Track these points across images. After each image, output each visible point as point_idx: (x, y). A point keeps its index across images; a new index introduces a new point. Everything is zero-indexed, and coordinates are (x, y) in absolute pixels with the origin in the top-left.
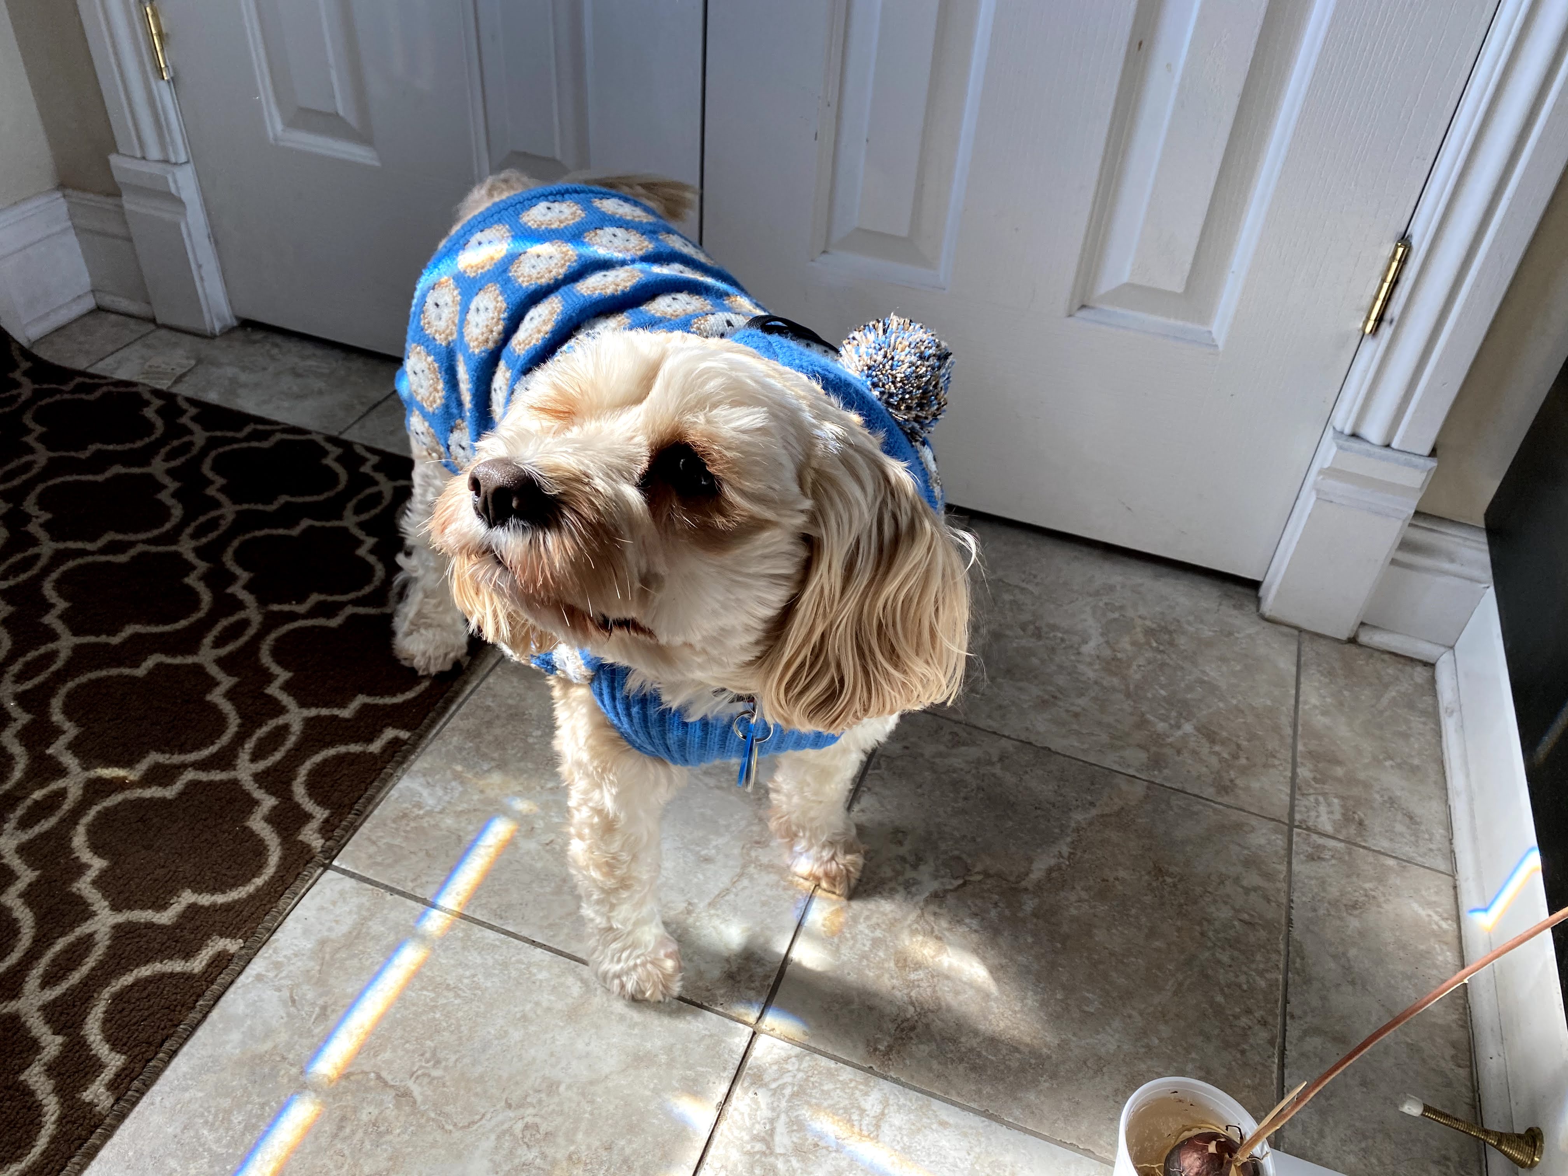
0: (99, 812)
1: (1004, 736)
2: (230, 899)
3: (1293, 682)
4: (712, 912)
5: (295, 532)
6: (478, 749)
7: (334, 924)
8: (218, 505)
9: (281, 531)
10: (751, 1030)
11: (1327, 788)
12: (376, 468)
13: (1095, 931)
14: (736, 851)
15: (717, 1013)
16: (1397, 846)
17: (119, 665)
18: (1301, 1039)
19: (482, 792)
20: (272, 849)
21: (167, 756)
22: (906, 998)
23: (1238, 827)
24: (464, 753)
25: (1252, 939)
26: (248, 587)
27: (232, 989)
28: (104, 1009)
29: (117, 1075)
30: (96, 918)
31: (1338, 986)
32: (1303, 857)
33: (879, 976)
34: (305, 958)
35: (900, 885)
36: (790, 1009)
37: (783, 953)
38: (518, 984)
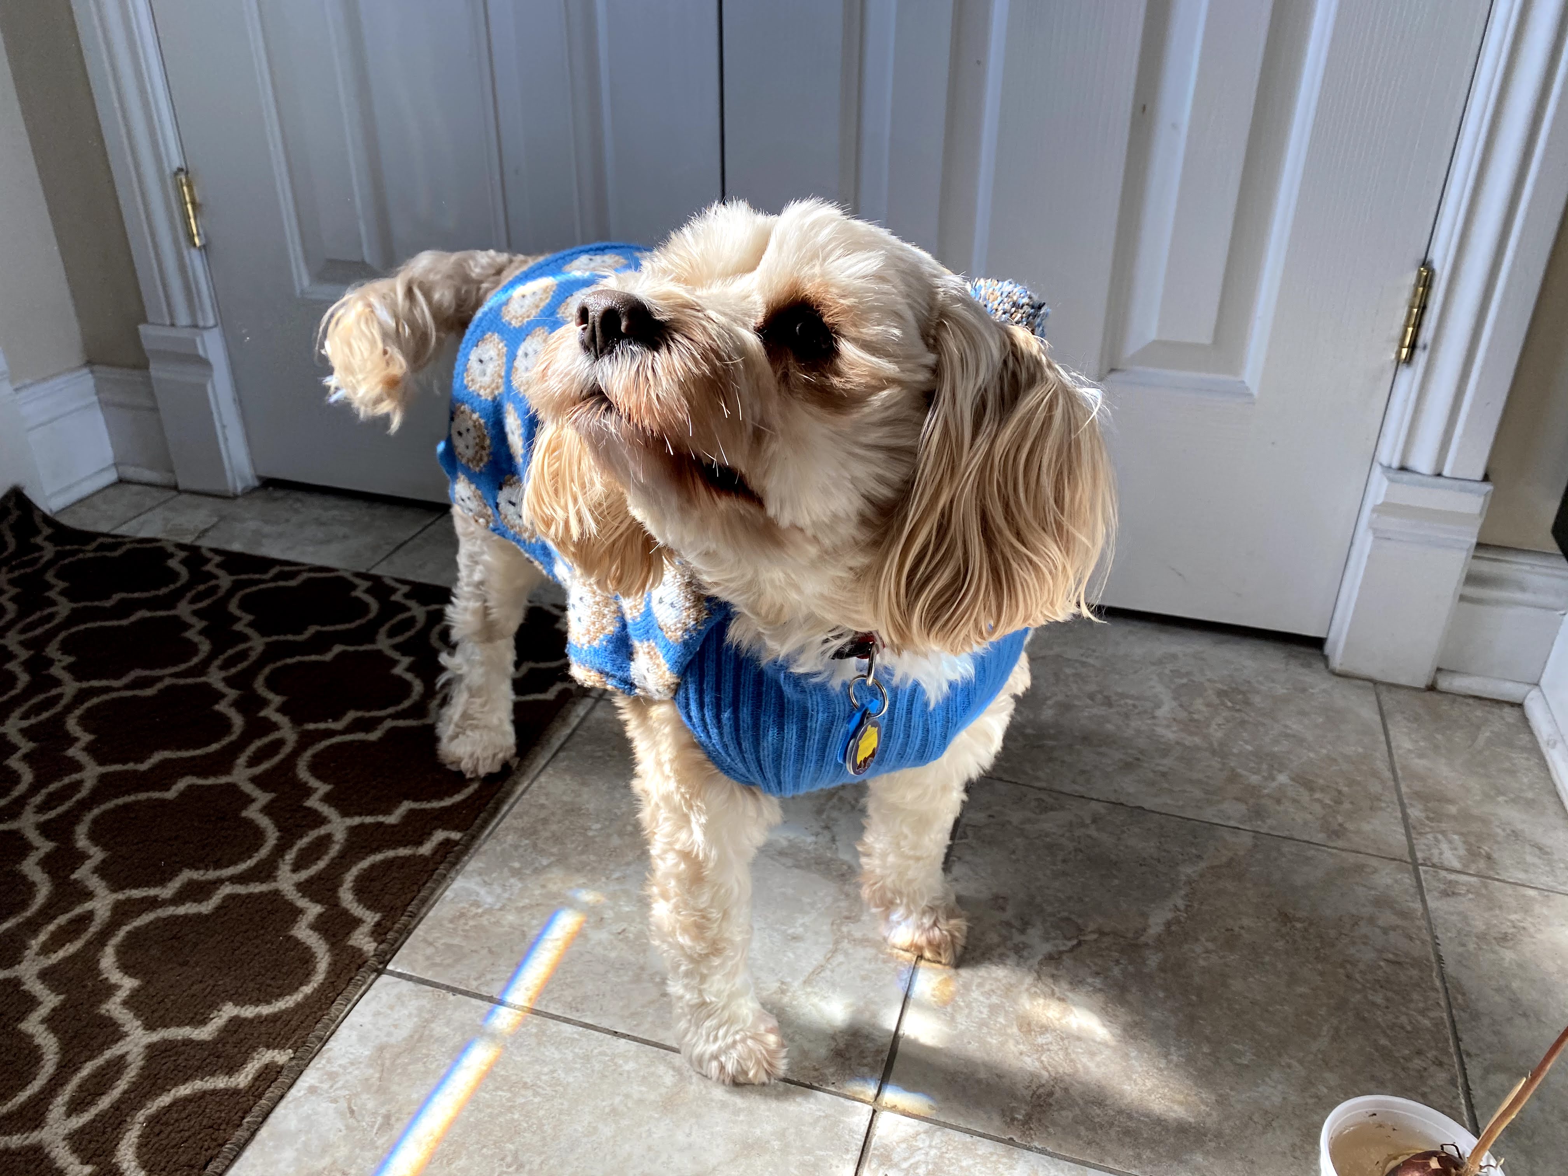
0: (129, 932)
1: (1093, 799)
2: (277, 1010)
3: (1380, 730)
4: (809, 990)
5: (328, 657)
6: (535, 846)
7: (392, 1029)
8: (245, 638)
9: (313, 658)
10: (871, 1108)
11: (1444, 826)
12: (407, 596)
13: (1231, 981)
14: (826, 928)
15: (830, 1092)
16: (1532, 876)
17: (147, 790)
18: (1484, 1077)
19: (543, 886)
20: (320, 956)
21: (202, 872)
22: (1037, 1064)
23: (1359, 869)
24: (521, 850)
25: (1403, 979)
26: (282, 710)
27: (283, 1104)
28: (138, 1134)
30: (128, 1039)
31: (1510, 1020)
32: (1436, 894)
33: (1003, 1044)
34: (362, 1066)
35: (1009, 949)
36: (909, 1085)
37: (893, 1028)
38: (603, 1077)
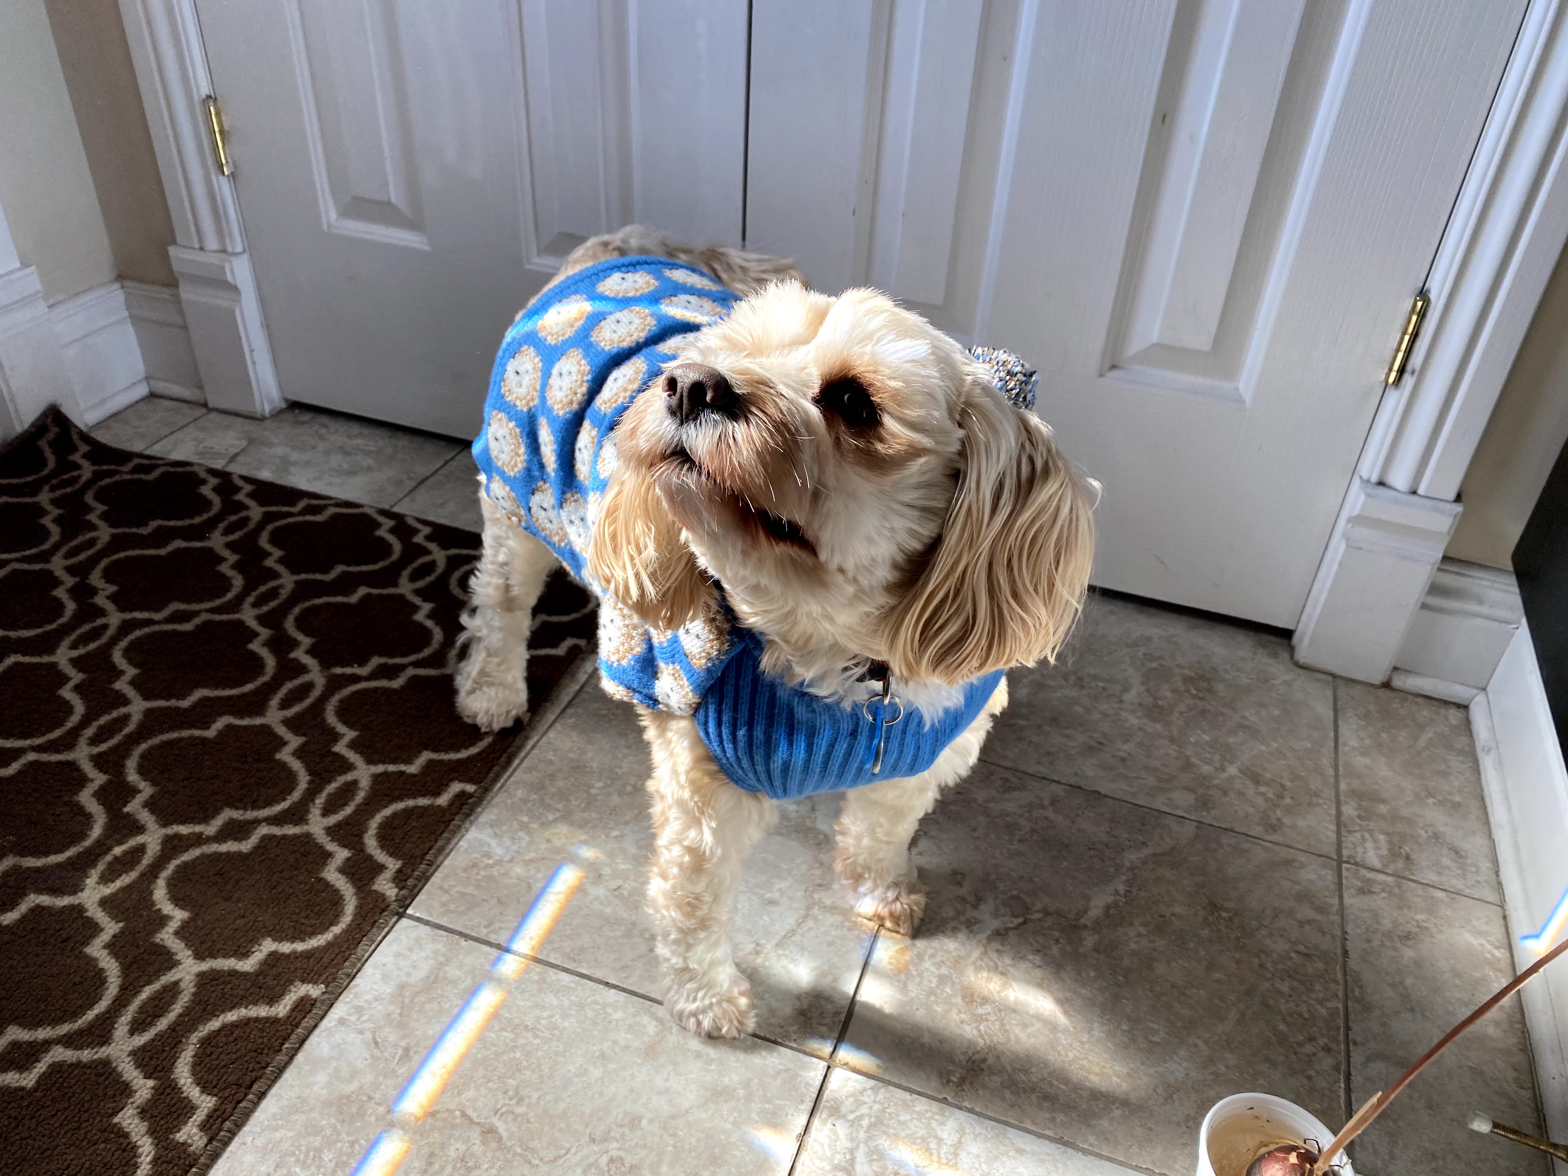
0: (178, 866)
1: (1054, 781)
2: (310, 947)
3: (1331, 725)
4: (780, 952)
5: (354, 599)
6: (542, 801)
7: (411, 970)
8: (276, 575)
9: (339, 599)
10: (826, 1064)
11: (1372, 824)
12: (428, 538)
13: (1156, 964)
14: (800, 894)
15: (792, 1048)
16: (1444, 878)
17: (190, 727)
18: (1365, 1064)
19: (548, 841)
20: (348, 898)
21: (241, 812)
22: (975, 1032)
23: (1288, 863)
24: (529, 805)
25: (1310, 970)
26: (311, 652)
27: (317, 1032)
28: (193, 1053)
29: (209, 1116)
30: (181, 967)
31: (1398, 1013)
32: (1353, 891)
33: (947, 1012)
34: (385, 1002)
35: (962, 923)
36: (861, 1045)
37: (852, 993)
38: (595, 1023)
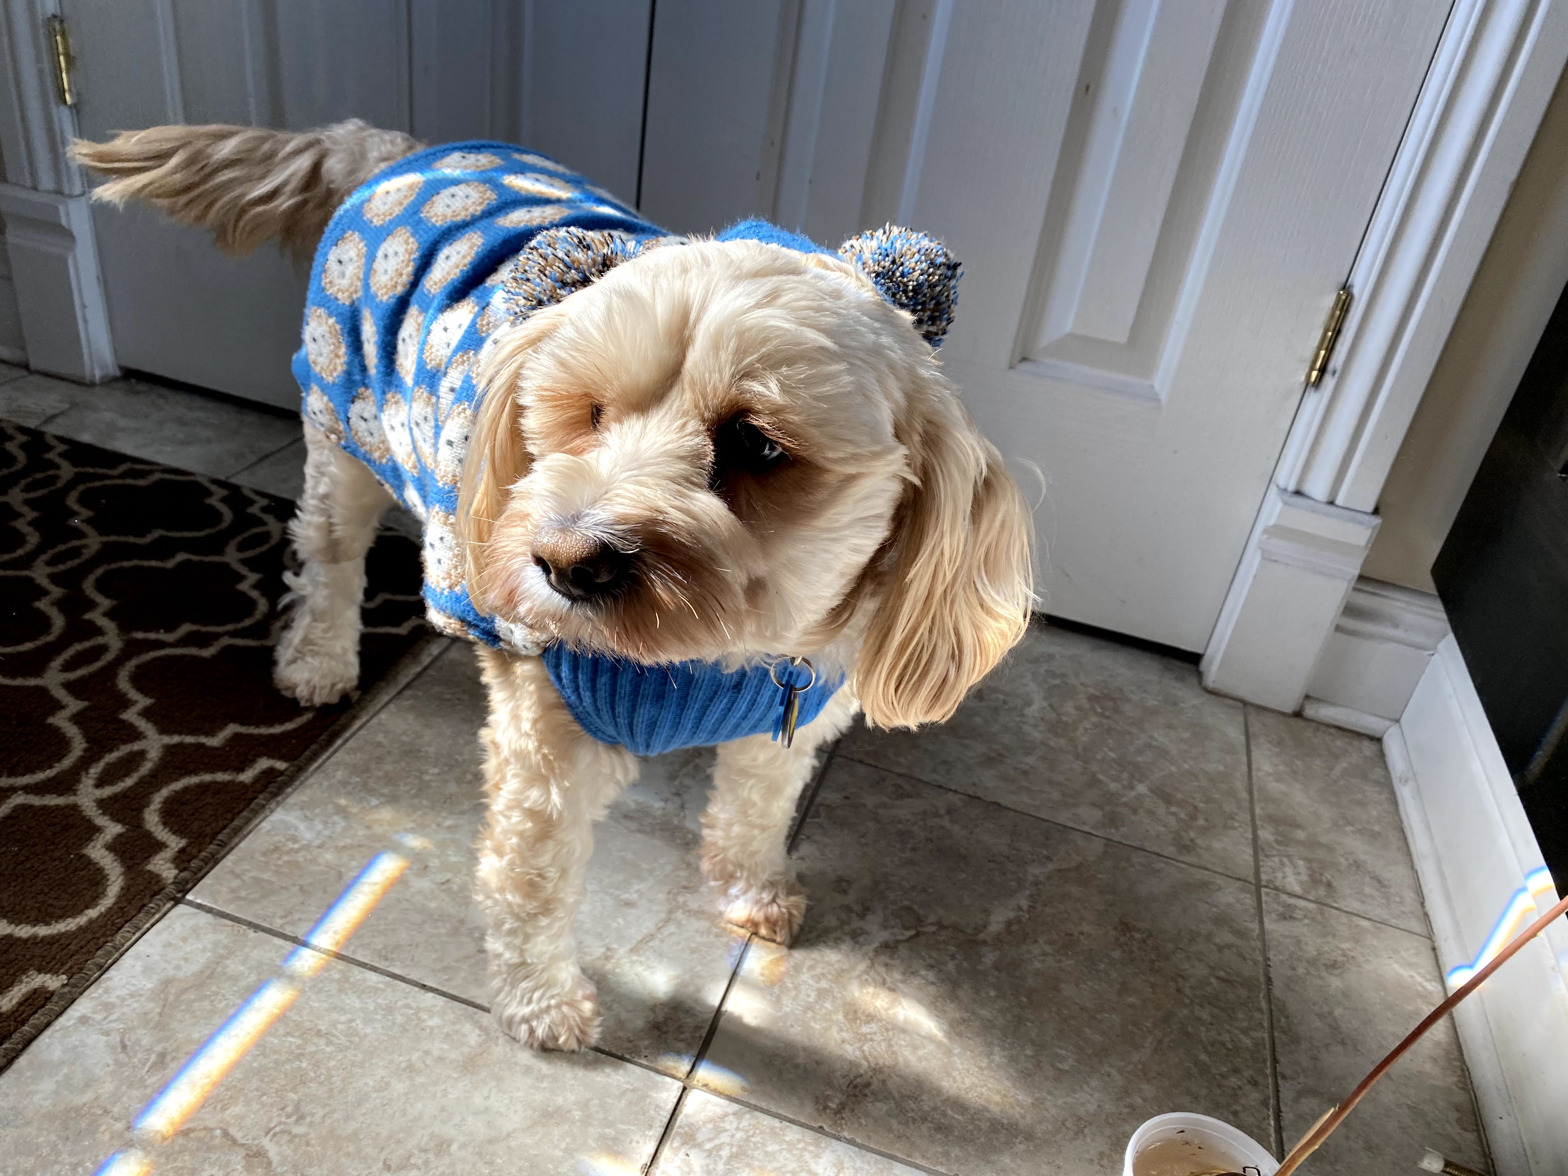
1: (950, 790)
2: (55, 932)
3: (1243, 750)
4: (635, 958)
5: (170, 564)
6: (365, 784)
7: (182, 962)
8: (81, 535)
9: (153, 563)
10: (681, 1084)
11: (1291, 850)
12: (264, 510)
13: (1063, 986)
14: (661, 896)
15: (641, 1065)
16: (1367, 907)
18: (1296, 1100)
19: (368, 827)
20: (113, 878)
22: (858, 1053)
23: (1204, 885)
24: (349, 788)
25: (1231, 996)
26: (110, 614)
27: (48, 1032)
31: (1327, 1046)
32: (1274, 916)
33: (826, 1029)
34: (143, 999)
35: (846, 934)
36: (726, 1063)
37: (716, 1003)
38: (404, 1030)
